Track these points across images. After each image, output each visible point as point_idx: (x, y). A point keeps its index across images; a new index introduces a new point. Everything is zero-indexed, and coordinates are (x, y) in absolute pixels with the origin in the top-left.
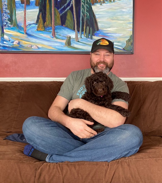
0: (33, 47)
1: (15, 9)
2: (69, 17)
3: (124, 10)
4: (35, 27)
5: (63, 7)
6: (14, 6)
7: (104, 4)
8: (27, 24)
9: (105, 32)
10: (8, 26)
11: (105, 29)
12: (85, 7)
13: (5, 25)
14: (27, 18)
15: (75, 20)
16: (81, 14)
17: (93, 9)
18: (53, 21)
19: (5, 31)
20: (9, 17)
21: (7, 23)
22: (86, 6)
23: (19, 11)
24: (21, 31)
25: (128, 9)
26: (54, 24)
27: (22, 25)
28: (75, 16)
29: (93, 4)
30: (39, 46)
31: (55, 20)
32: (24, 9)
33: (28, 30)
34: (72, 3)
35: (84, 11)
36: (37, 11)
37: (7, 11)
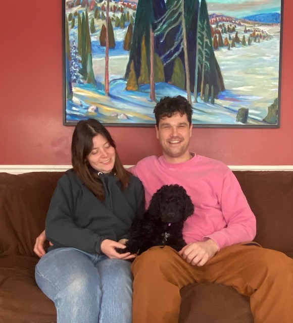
0: (119, 117)
1: (91, 55)
2: (177, 68)
3: (265, 58)
4: (122, 84)
5: (168, 53)
6: (89, 50)
7: (234, 49)
8: (110, 79)
9: (234, 93)
10: (80, 83)
11: (234, 89)
12: (204, 53)
13: (75, 81)
14: (109, 70)
15: (187, 73)
16: (197, 63)
17: (216, 55)
18: (151, 74)
19: (74, 89)
20: (81, 67)
21: (77, 77)
22: (205, 51)
23: (98, 57)
24: (100, 91)
25: (272, 56)
26: (153, 79)
27: (103, 81)
28: (187, 67)
29: (216, 48)
30: (129, 115)
31: (155, 74)
32: (105, 55)
33: (112, 89)
34: (182, 46)
35: (202, 60)
36: (126, 59)
37: (77, 57)
